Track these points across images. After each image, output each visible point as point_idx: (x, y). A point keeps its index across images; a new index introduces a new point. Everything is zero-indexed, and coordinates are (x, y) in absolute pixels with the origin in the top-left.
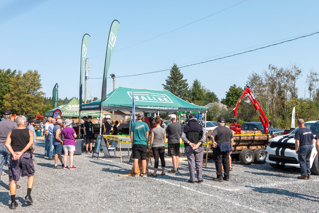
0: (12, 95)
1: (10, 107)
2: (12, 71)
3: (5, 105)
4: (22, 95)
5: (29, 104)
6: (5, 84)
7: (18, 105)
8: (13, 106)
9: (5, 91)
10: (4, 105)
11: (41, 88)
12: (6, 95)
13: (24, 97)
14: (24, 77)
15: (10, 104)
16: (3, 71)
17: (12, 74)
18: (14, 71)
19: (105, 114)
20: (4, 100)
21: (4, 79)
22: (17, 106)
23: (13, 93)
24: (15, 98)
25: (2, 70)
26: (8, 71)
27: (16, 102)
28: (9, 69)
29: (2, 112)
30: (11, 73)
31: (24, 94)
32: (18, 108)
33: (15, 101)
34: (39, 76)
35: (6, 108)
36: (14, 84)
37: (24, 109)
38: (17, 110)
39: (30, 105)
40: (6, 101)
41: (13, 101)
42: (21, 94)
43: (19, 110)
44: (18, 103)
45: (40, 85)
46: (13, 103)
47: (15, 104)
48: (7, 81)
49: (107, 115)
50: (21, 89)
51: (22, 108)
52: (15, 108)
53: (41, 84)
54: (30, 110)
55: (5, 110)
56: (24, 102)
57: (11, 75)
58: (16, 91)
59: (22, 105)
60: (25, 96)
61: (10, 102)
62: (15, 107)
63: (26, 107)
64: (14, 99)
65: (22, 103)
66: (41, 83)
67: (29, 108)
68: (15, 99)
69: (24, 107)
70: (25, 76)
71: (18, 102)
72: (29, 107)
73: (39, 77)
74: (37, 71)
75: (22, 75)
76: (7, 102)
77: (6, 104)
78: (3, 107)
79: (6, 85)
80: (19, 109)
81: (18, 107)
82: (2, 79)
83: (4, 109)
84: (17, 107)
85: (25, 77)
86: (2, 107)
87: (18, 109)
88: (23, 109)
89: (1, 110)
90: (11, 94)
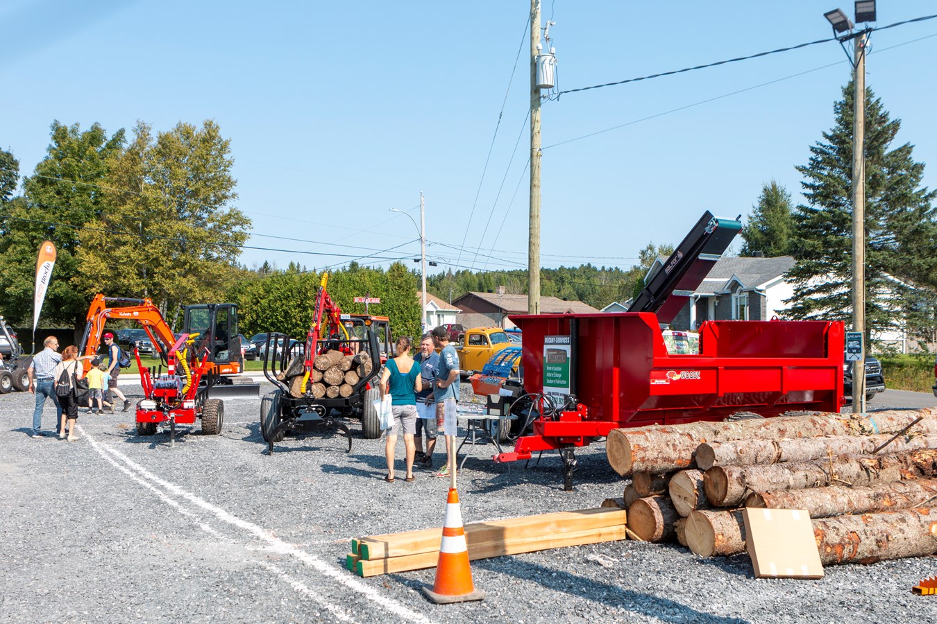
0: (112, 228)
1: (104, 277)
2: (109, 136)
3: (83, 269)
4: (156, 227)
5: (185, 263)
6: (79, 182)
7: (139, 267)
8: (119, 274)
9: (80, 211)
10: (79, 269)
11: (234, 196)
12: (87, 225)
13: (166, 232)
14: (160, 146)
15: (103, 265)
16: (73, 131)
17: (109, 147)
18: (115, 133)
19: (439, 309)
20: (77, 249)
21: (77, 166)
22: (136, 274)
23: (116, 218)
24: (127, 238)
25: (69, 129)
26: (94, 132)
27: (128, 257)
28: (97, 128)
29: (73, 300)
30: (103, 145)
31: (163, 219)
32: (139, 281)
33: (127, 252)
34: (224, 147)
35: (87, 283)
36: (119, 180)
37: (166, 286)
38: (136, 290)
39: (187, 267)
40: (87, 254)
41: (118, 253)
42: (152, 221)
43: (144, 290)
44: (140, 258)
45: (230, 183)
46: (116, 260)
47: (124, 264)
48: (89, 173)
49: (443, 316)
50: (151, 199)
51: (156, 280)
52: (126, 282)
53: (234, 178)
54: (191, 291)
55: (86, 289)
56: (164, 256)
57: (104, 149)
58: (128, 207)
59: (156, 267)
60: (169, 229)
61: (104, 257)
62: (125, 277)
63: (172, 277)
64: (119, 244)
65: (157, 259)
66: (233, 173)
67: (184, 282)
68: (124, 244)
69: (163, 276)
70: (165, 142)
71: (140, 255)
72: (184, 277)
73: (221, 149)
74: (215, 122)
75: (154, 142)
76: (91, 255)
77: (88, 262)
78: (75, 280)
79: (85, 189)
80: (143, 287)
81: (140, 275)
82: (70, 165)
83: (79, 288)
84: (135, 277)
85: (165, 146)
86: (72, 279)
87: (138, 285)
88: (160, 285)
89: (67, 292)
90: (108, 222)
